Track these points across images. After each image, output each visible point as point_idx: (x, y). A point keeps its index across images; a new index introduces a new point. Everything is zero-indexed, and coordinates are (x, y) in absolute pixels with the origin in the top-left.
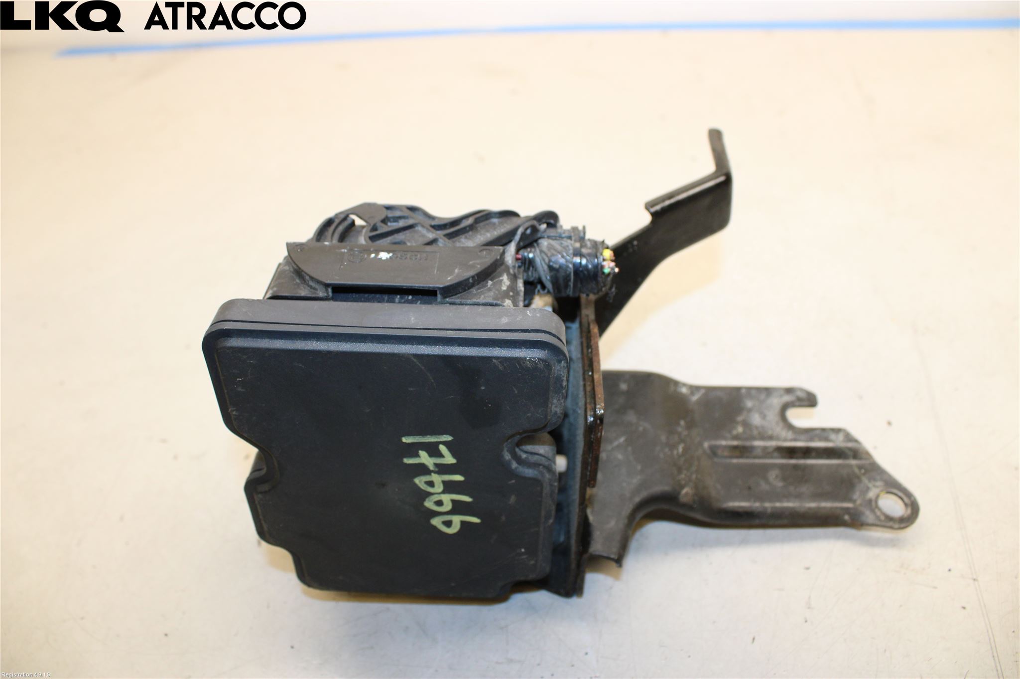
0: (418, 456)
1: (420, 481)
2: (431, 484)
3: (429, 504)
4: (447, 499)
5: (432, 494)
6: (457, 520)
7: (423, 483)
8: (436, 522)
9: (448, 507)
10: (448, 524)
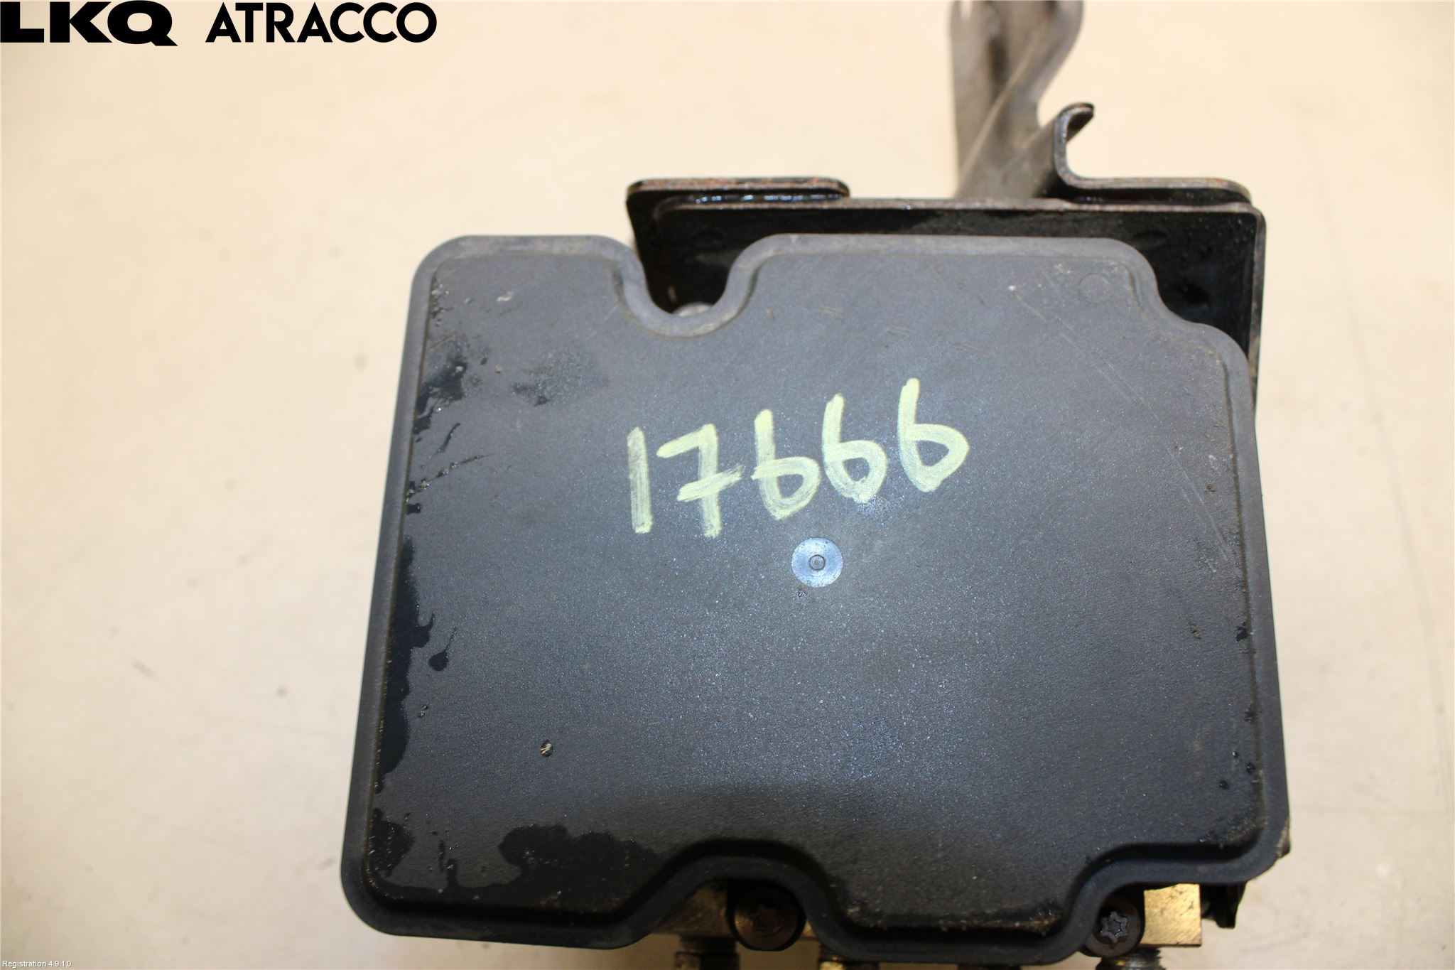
0: (694, 505)
1: (782, 506)
2: (789, 484)
3: (864, 492)
4: (836, 451)
5: (825, 483)
6: (910, 432)
7: (787, 501)
8: (928, 479)
9: (870, 451)
10: (931, 453)
